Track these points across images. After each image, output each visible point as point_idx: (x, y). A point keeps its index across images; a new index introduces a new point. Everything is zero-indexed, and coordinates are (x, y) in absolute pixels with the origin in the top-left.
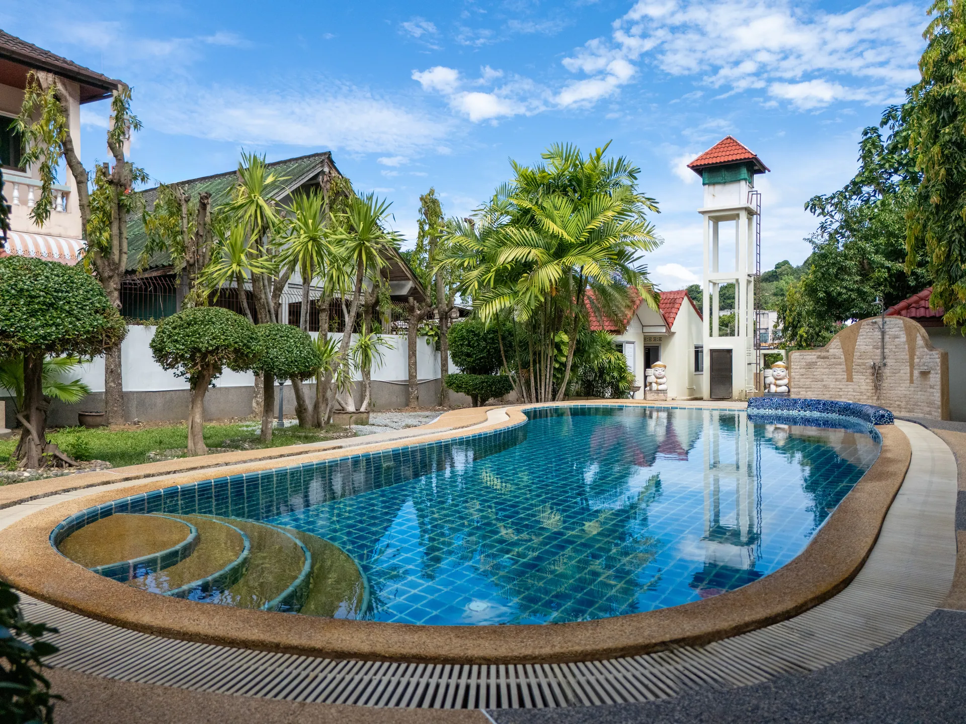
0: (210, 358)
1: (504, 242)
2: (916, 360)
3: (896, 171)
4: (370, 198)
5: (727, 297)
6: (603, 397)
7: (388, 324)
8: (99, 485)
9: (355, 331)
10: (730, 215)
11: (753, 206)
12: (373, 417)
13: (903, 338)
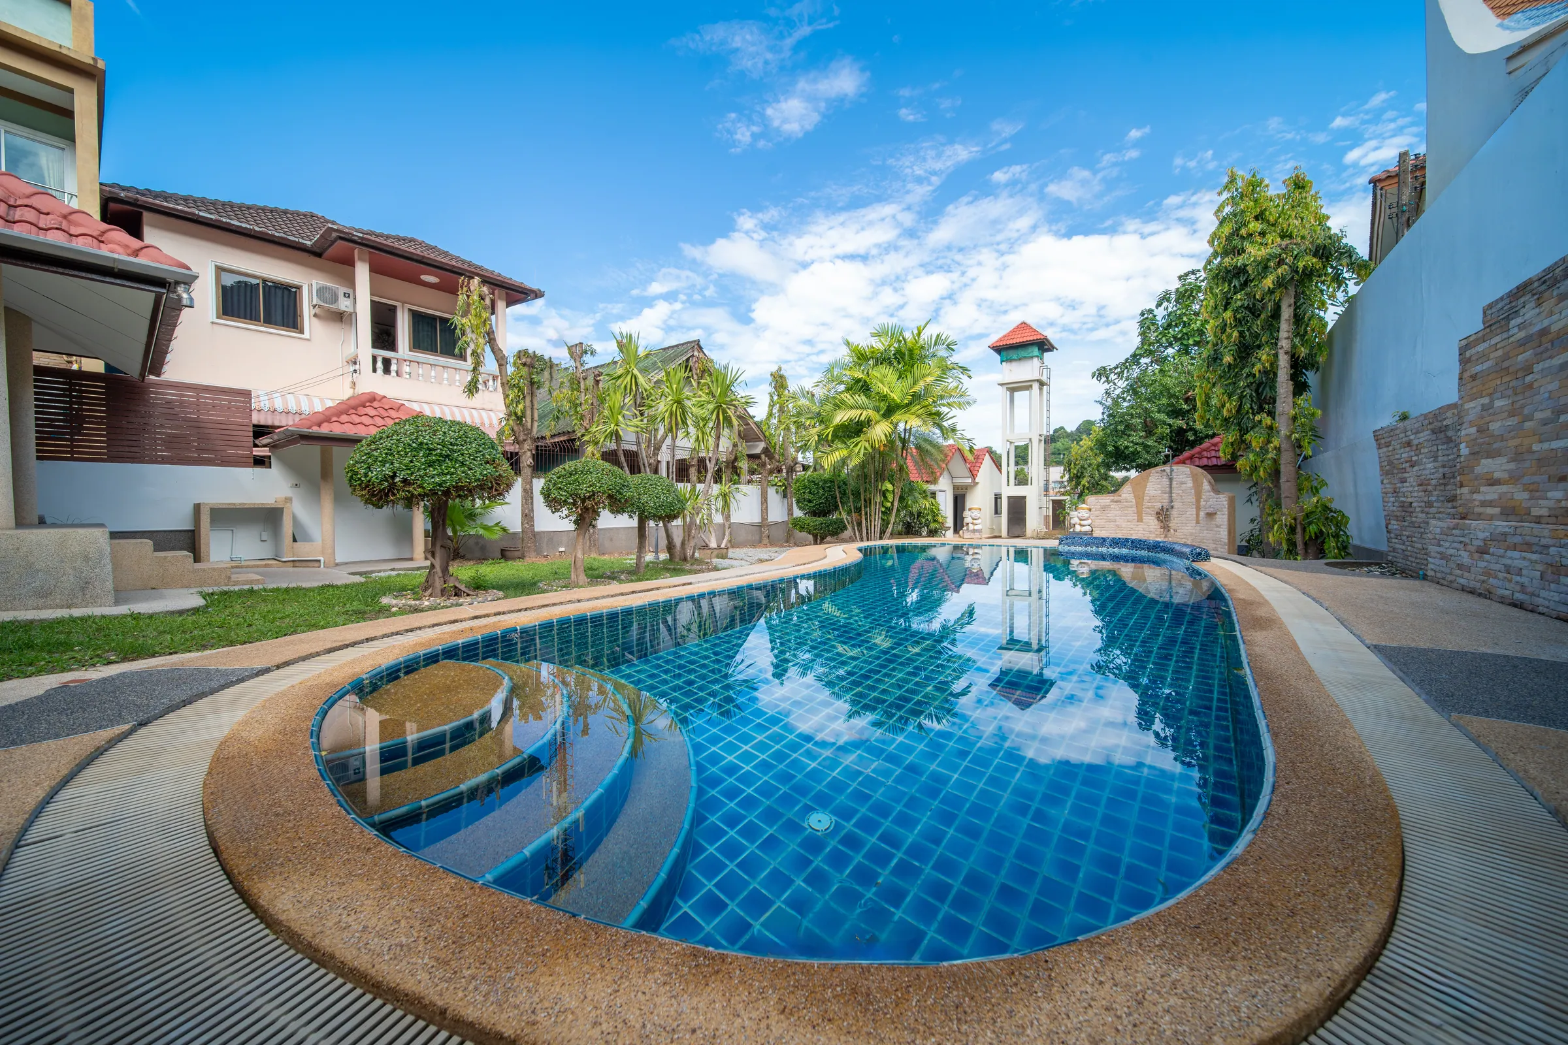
0: (588, 503)
1: (839, 405)
2: (1203, 503)
3: (1171, 345)
4: (726, 367)
5: (1022, 455)
6: (921, 536)
7: (745, 476)
8: (445, 623)
9: (716, 482)
10: (1025, 386)
11: (1044, 379)
12: (731, 553)
13: (1190, 484)
